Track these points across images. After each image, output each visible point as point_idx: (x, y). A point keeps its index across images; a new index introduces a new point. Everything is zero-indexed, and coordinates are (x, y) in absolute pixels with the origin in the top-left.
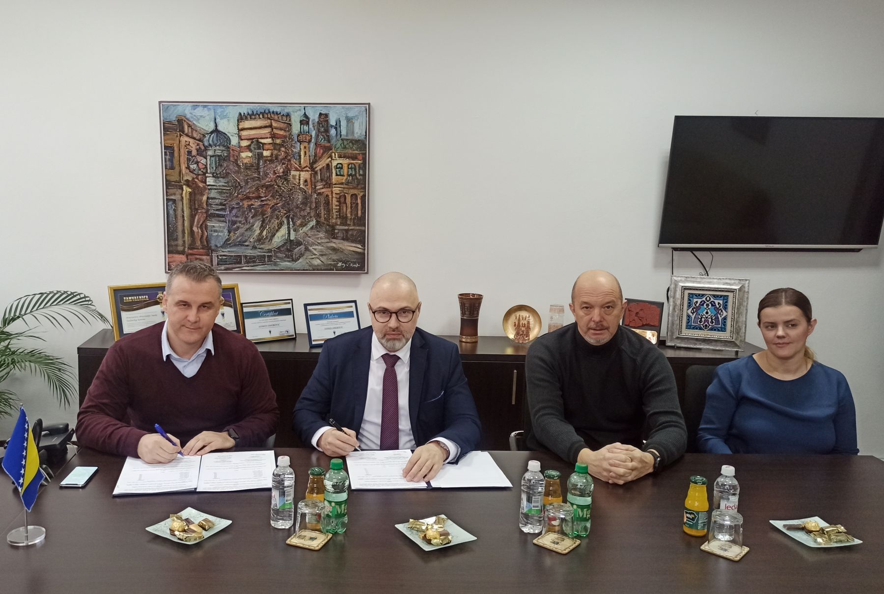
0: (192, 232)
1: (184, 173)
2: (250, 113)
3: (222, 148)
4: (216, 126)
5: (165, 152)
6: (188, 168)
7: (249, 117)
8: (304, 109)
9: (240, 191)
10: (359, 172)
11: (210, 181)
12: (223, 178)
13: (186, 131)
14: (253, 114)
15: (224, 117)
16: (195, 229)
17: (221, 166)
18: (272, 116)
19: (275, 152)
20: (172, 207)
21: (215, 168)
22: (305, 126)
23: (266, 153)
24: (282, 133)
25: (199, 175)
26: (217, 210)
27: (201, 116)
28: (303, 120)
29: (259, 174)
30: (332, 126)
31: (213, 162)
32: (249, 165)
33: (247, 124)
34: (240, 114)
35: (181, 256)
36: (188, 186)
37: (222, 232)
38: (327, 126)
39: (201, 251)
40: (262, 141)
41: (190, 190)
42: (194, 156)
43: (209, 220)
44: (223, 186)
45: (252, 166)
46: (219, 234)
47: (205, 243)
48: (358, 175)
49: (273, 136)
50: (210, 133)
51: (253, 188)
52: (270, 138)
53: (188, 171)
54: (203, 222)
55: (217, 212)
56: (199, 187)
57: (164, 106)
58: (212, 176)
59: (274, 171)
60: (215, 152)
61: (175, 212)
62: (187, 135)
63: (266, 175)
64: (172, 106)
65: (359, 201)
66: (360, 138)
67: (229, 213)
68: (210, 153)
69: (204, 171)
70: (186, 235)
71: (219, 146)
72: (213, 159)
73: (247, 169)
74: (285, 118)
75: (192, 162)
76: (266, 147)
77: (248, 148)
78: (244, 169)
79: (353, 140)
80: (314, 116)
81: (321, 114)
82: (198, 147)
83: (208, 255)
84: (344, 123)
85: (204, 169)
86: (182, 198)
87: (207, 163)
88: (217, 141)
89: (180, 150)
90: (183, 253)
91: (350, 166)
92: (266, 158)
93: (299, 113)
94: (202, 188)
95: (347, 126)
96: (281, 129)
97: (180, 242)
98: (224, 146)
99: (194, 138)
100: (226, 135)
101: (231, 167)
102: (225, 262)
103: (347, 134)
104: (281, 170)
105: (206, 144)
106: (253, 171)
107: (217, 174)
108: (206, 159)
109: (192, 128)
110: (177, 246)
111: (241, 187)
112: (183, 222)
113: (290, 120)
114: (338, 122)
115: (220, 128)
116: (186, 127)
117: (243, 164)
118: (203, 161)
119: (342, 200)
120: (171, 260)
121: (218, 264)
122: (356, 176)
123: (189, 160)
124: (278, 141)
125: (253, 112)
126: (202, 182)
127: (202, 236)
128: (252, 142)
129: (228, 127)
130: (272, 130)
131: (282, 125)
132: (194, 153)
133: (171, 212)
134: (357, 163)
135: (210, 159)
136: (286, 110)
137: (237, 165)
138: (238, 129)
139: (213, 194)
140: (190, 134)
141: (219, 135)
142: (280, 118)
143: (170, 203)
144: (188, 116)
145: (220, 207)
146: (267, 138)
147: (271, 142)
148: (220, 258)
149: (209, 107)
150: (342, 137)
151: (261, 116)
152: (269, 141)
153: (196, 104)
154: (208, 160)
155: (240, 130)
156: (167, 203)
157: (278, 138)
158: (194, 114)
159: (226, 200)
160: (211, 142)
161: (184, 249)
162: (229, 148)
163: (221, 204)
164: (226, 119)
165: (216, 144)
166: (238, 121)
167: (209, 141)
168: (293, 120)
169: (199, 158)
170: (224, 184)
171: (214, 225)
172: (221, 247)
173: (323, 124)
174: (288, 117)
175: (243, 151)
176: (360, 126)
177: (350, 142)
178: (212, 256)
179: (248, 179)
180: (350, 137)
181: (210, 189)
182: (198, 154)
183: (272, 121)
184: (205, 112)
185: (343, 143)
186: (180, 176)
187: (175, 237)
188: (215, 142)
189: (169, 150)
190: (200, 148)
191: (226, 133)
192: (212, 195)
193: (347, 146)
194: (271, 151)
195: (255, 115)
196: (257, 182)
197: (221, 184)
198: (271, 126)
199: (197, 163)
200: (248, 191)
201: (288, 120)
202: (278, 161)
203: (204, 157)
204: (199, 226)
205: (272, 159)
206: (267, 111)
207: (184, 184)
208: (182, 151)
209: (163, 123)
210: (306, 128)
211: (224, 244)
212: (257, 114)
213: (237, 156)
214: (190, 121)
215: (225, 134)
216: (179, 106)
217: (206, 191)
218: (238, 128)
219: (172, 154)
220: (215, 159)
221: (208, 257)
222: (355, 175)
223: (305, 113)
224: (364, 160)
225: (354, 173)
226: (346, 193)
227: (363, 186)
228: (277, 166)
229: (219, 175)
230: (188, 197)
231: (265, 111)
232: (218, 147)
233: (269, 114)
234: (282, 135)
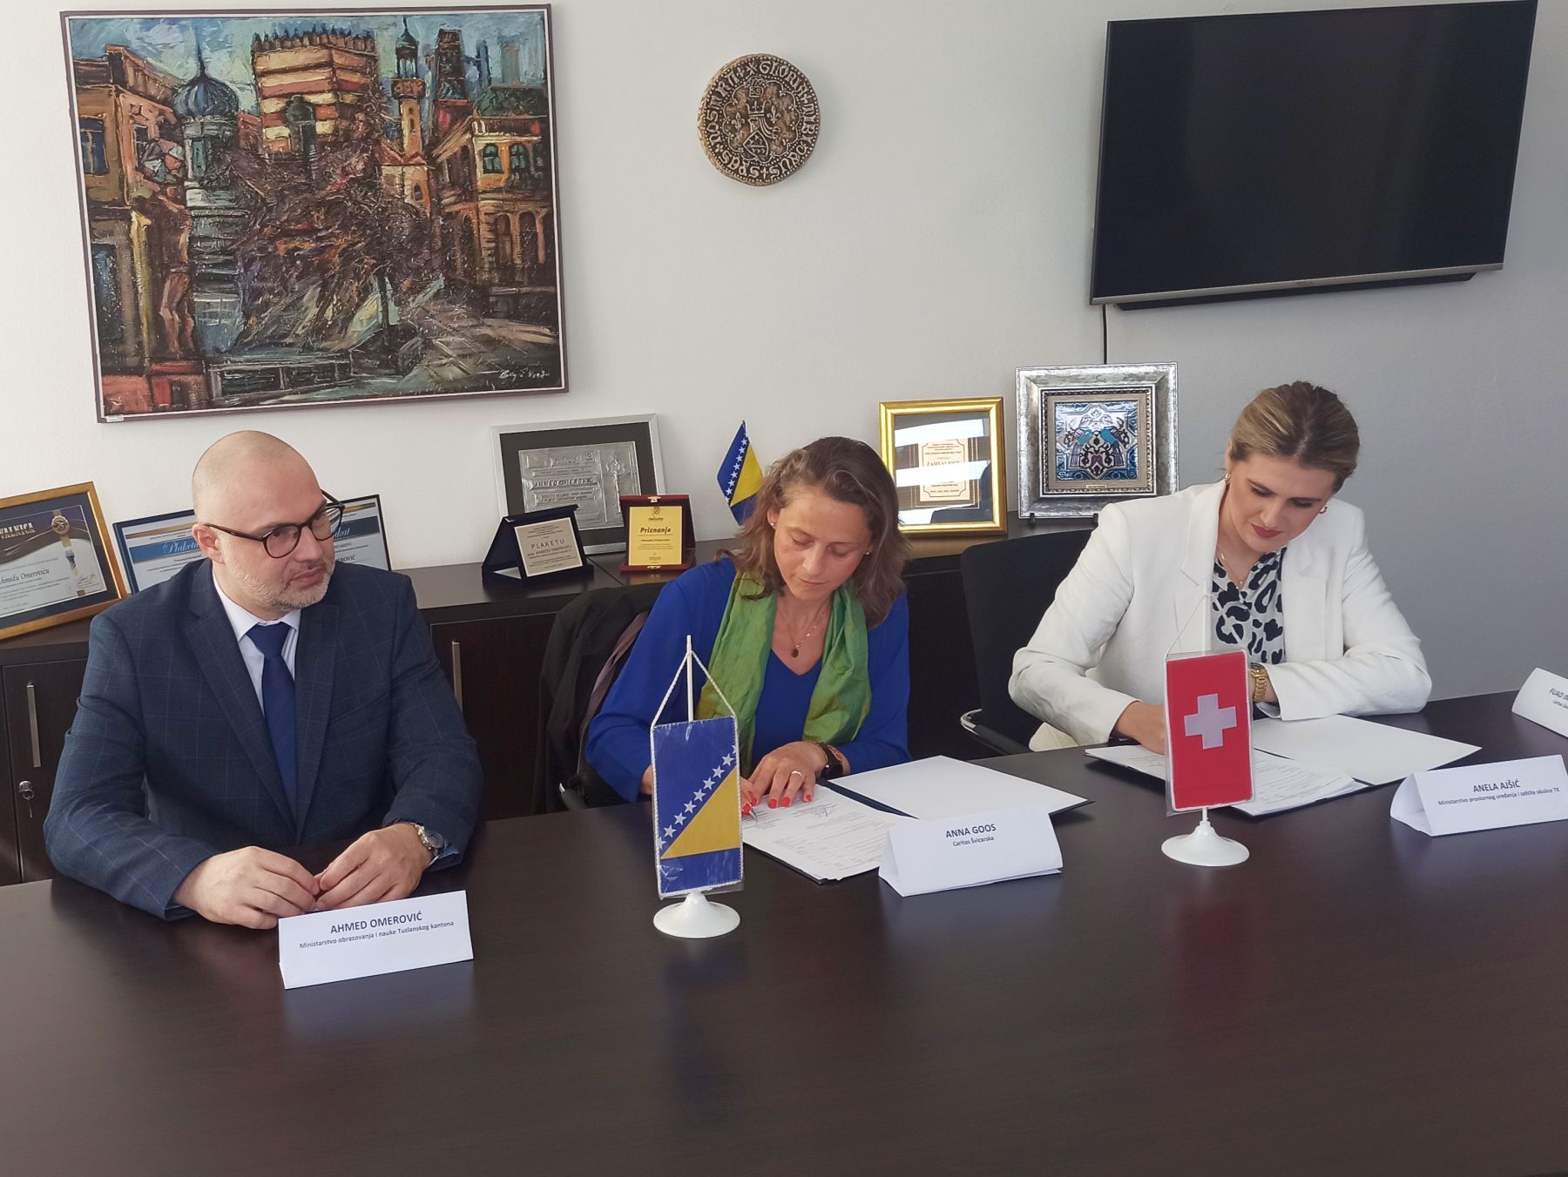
0: (157, 322)
1: (130, 181)
2: (280, 33)
3: (218, 119)
4: (202, 67)
5: (83, 135)
6: (140, 168)
7: (277, 43)
8: (405, 21)
9: (267, 218)
10: (536, 162)
11: (195, 197)
12: (226, 188)
13: (131, 82)
14: (287, 37)
15: (218, 46)
16: (164, 313)
17: (219, 161)
18: (332, 39)
19: (345, 123)
20: (106, 265)
21: (204, 168)
22: (408, 62)
23: (322, 128)
24: (356, 78)
25: (168, 184)
26: (216, 266)
27: (165, 45)
28: (403, 47)
29: (308, 174)
30: (469, 60)
31: (201, 153)
32: (284, 157)
33: (275, 60)
34: (257, 37)
35: (134, 379)
36: (143, 211)
37: (229, 316)
38: (458, 60)
39: (184, 363)
40: (313, 99)
41: (148, 222)
42: (153, 140)
43: (197, 292)
44: (227, 208)
45: (293, 158)
46: (223, 321)
47: (191, 345)
48: (532, 169)
49: (338, 88)
50: (188, 85)
51: (295, 211)
52: (329, 91)
53: (140, 177)
54: (183, 296)
55: (214, 271)
56: (170, 212)
57: (76, 25)
58: (197, 186)
59: (344, 168)
60: (202, 128)
61: (115, 276)
62: (134, 91)
63: (325, 177)
64: (93, 23)
65: (539, 228)
66: (531, 86)
67: (242, 271)
68: (191, 131)
69: (180, 175)
70: (144, 328)
71: (211, 114)
72: (199, 145)
73: (280, 165)
74: (361, 45)
75: (149, 155)
76: (322, 112)
77: (281, 116)
78: (272, 166)
79: (518, 90)
80: (427, 39)
81: (442, 33)
82: (161, 118)
83: (199, 373)
84: (494, 52)
85: (178, 170)
86: (130, 241)
87: (184, 156)
88: (207, 103)
89: (117, 127)
90: (137, 371)
91: (515, 149)
92: (324, 139)
93: (392, 30)
94: (175, 215)
95: (503, 57)
96: (354, 70)
97: (131, 346)
98: (223, 114)
99: (151, 98)
100: (227, 87)
101: (244, 163)
102: (240, 385)
103: (503, 76)
104: (360, 166)
105: (181, 110)
106: (295, 169)
107: (211, 181)
108: (183, 147)
109: (144, 75)
110: (123, 355)
111: (270, 210)
112: (136, 298)
113: (373, 49)
114: (483, 49)
115: (212, 72)
116: (130, 71)
117: (269, 155)
118: (176, 151)
119: (501, 227)
120: (111, 390)
121: (224, 393)
122: (529, 172)
123: (140, 150)
124: (349, 98)
125: (286, 31)
126: (175, 201)
127: (182, 330)
128: (288, 104)
129: (229, 68)
130: (334, 73)
131: (356, 61)
132: (153, 132)
133: (105, 276)
134: (529, 142)
135: (192, 147)
136: (363, 27)
137: (258, 157)
138: (255, 73)
139: (204, 228)
140: (140, 89)
141: (211, 88)
142: (351, 44)
143: (101, 255)
144: (135, 45)
145: (222, 258)
146: (322, 92)
147: (333, 101)
148: (229, 377)
149: (183, 23)
150: (494, 84)
151: (306, 42)
152: (328, 98)
153: (150, 19)
154: (187, 148)
155: (259, 75)
156: (93, 256)
157: (348, 92)
158: (148, 40)
159: (234, 242)
160: (191, 106)
161: (141, 362)
162: (236, 118)
163: (224, 251)
164: (225, 50)
165: (205, 109)
166: (253, 55)
167: (187, 104)
168: (380, 49)
169: (166, 145)
170: (227, 204)
171: (208, 301)
172: (230, 351)
173: (449, 55)
174: (368, 43)
175: (269, 123)
176: (530, 58)
177: (510, 96)
178: (208, 374)
179: (283, 190)
180: (510, 84)
181: (196, 217)
182: (162, 136)
183: (333, 52)
184: (174, 36)
185: (496, 97)
186: (122, 190)
187: (118, 336)
188: (203, 105)
189: (92, 132)
190: (165, 120)
191: (228, 83)
192: (200, 232)
193: (505, 104)
194: (333, 122)
195: (292, 40)
196: (305, 195)
197: (220, 203)
198: (330, 64)
199: (162, 156)
200: (286, 218)
201: (369, 48)
202: (352, 145)
203: (178, 143)
204: (174, 305)
205: (340, 140)
206: (319, 30)
207: (133, 208)
208: (124, 128)
209: (74, 63)
210: (411, 65)
211: (235, 345)
212: (296, 36)
213: (255, 137)
214: (140, 58)
215: (224, 85)
216: (112, 22)
217: (187, 223)
218: (254, 69)
219: (99, 139)
220: (205, 146)
221: (200, 378)
222: (528, 167)
223: (406, 30)
224: (545, 133)
225: (523, 165)
226: (507, 211)
227: (546, 193)
228: (349, 157)
229: (214, 184)
230: (144, 238)
231: (314, 29)
232: (208, 117)
233: (324, 36)
234: (357, 83)
